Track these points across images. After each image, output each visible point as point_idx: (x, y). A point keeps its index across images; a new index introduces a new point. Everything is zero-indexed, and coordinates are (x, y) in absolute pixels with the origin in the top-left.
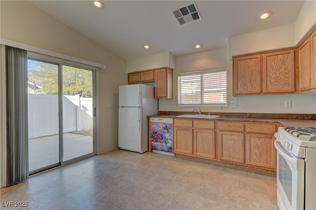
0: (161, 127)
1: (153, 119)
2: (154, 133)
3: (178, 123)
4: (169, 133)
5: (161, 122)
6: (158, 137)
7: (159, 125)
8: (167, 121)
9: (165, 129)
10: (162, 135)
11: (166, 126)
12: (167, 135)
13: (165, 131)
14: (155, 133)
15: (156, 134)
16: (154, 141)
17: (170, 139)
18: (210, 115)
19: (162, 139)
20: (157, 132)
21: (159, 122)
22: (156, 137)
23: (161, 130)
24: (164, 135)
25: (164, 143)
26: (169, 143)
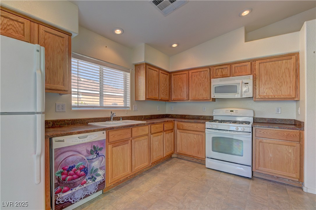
0: (83, 152)
1: (63, 141)
2: (66, 172)
3: (114, 136)
4: (100, 158)
5: (84, 142)
6: (75, 176)
7: (79, 149)
8: (96, 137)
9: (91, 153)
10: (86, 166)
11: (94, 147)
12: (96, 164)
13: (91, 157)
14: (68, 171)
15: (71, 172)
16: (66, 188)
17: (101, 168)
18: (123, 120)
19: (86, 173)
20: (73, 167)
21: (81, 142)
22: (69, 180)
23: (83, 159)
24: (89, 165)
25: (89, 181)
26: (100, 175)
